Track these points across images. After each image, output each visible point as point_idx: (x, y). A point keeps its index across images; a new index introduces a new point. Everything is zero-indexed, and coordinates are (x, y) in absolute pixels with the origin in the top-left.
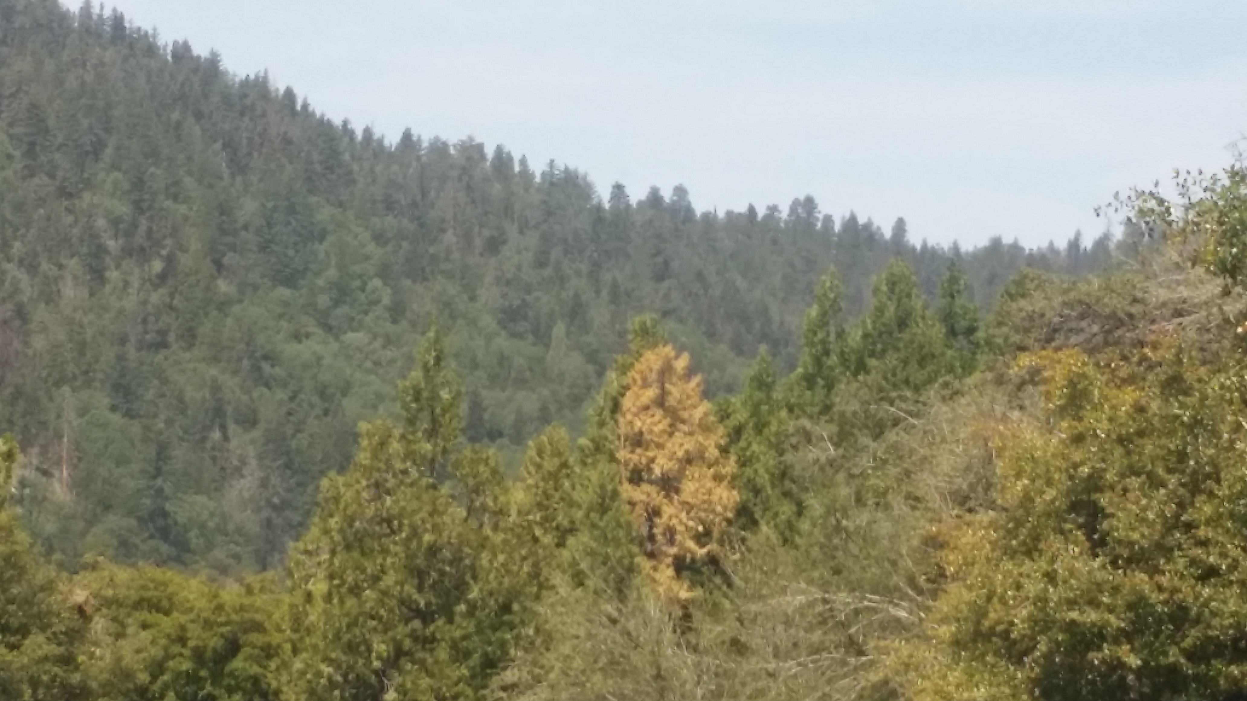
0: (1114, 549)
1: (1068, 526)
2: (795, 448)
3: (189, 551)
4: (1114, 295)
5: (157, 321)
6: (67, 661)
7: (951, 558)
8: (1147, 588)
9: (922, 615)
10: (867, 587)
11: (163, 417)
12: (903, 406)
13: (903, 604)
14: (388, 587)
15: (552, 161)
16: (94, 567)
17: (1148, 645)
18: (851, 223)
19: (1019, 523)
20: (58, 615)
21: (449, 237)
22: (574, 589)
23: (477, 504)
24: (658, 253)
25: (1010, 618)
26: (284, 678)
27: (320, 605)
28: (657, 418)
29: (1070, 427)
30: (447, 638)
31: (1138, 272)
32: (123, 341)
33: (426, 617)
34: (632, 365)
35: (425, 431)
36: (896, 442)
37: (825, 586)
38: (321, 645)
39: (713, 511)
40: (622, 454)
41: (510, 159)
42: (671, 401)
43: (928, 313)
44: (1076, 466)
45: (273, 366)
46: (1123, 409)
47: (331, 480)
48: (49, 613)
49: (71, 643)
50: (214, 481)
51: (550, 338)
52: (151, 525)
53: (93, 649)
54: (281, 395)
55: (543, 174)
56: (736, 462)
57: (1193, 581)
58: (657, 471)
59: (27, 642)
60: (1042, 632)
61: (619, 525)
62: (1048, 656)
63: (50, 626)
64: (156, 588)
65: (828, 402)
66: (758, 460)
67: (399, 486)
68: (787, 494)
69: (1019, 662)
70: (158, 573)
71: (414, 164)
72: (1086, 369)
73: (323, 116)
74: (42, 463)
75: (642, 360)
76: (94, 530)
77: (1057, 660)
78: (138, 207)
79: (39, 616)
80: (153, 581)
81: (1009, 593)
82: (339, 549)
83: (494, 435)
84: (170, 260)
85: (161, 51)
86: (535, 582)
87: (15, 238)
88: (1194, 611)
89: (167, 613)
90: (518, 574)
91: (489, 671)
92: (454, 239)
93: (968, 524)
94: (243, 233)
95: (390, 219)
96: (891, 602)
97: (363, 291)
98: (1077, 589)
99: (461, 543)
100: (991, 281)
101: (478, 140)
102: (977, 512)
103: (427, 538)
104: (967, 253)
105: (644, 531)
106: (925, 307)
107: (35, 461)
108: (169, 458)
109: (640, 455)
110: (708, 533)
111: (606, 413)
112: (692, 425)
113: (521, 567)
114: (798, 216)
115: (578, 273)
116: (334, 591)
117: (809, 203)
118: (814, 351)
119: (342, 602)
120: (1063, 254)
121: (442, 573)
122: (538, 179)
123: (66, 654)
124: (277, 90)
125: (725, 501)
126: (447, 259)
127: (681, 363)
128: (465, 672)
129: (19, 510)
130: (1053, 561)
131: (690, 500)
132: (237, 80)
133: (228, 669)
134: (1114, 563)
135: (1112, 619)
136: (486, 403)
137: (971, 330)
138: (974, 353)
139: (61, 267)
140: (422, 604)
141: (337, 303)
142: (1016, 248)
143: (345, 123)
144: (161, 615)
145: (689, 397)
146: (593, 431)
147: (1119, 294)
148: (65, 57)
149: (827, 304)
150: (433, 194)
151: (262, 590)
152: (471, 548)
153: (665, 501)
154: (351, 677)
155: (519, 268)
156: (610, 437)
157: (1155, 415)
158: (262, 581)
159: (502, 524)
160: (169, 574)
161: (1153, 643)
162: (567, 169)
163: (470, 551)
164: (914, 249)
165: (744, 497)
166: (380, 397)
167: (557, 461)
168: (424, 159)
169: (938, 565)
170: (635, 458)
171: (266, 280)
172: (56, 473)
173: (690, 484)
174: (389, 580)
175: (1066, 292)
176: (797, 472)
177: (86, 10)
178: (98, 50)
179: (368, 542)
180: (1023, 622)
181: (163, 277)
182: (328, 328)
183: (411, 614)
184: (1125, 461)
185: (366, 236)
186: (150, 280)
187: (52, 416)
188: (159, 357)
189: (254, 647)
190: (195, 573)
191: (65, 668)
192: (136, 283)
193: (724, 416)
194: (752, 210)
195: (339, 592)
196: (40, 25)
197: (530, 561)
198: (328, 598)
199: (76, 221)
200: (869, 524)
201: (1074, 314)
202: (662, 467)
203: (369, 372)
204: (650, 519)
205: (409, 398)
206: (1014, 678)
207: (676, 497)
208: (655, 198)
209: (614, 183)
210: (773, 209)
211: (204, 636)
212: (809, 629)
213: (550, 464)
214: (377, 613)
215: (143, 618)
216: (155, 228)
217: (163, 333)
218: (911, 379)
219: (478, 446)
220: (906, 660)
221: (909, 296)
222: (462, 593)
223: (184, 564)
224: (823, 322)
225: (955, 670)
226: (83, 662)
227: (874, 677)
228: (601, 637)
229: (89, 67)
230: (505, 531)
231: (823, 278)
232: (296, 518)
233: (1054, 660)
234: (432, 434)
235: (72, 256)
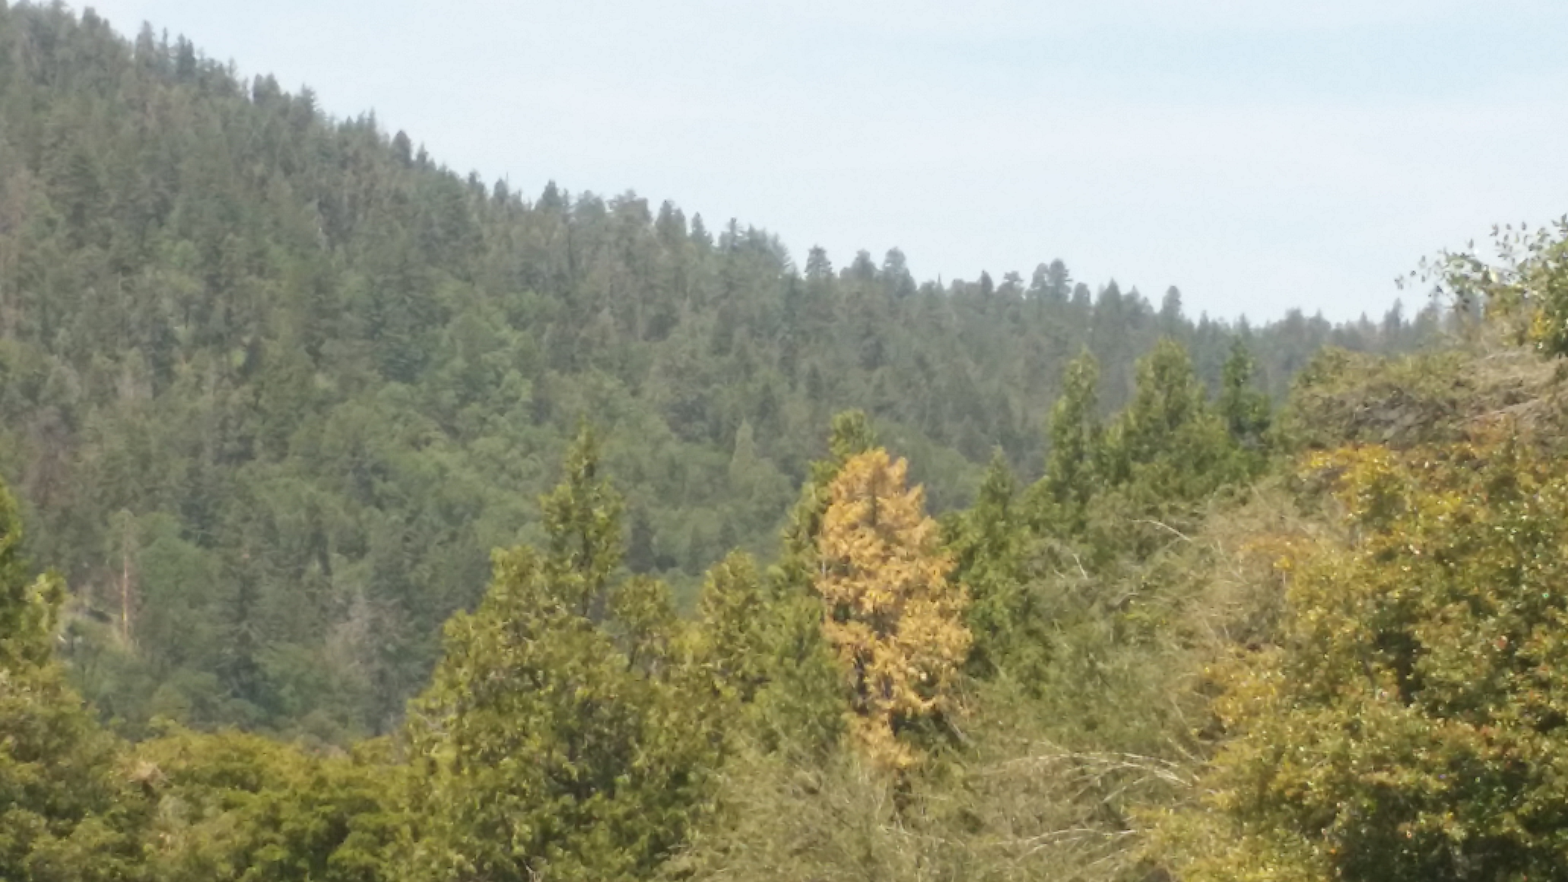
0: (1433, 692)
1: (1375, 665)
2: (1040, 574)
3: (281, 712)
4: (1432, 377)
5: (238, 427)
6: (131, 850)
7: (1229, 706)
8: (1472, 742)
9: (1197, 778)
10: (1129, 745)
11: (247, 546)
12: (1174, 520)
13: (1172, 764)
14: (532, 753)
15: (733, 221)
16: (162, 733)
17: (1477, 813)
18: (1111, 293)
19: (1312, 663)
20: (118, 793)
21: (605, 317)
22: (764, 754)
23: (642, 648)
24: (869, 334)
25: (1302, 780)
26: (403, 868)
27: (446, 775)
28: (867, 539)
29: (1375, 542)
30: (607, 814)
31: (1461, 348)
32: (196, 450)
33: (581, 790)
34: (835, 474)
35: (575, 560)
36: (1164, 564)
37: (1076, 743)
38: (449, 825)
39: (940, 655)
40: (823, 586)
41: (680, 218)
42: (885, 518)
43: (1208, 405)
44: (1384, 590)
45: (385, 480)
46: (1441, 518)
47: (458, 621)
48: (107, 790)
49: (135, 826)
50: (314, 624)
51: (733, 442)
52: (234, 680)
53: (162, 835)
54: (395, 516)
55: (723, 237)
56: (968, 594)
57: (1531, 732)
58: (868, 606)
59: (79, 827)
60: (1341, 798)
61: (821, 674)
62: (1352, 826)
63: (106, 807)
64: (240, 759)
65: (1082, 517)
66: (995, 589)
67: (544, 627)
68: (1032, 633)
69: (1316, 835)
70: (244, 741)
71: (560, 225)
72: (1394, 469)
73: (444, 167)
74: (96, 605)
75: (848, 466)
76: (163, 687)
77: (1363, 831)
78: (214, 283)
79: (94, 794)
80: (236, 749)
81: (1302, 749)
82: (470, 707)
83: (666, 563)
84: (254, 350)
85: (240, 89)
86: (716, 745)
87: (59, 324)
88: (1534, 769)
89: (255, 790)
90: (694, 735)
91: (659, 856)
92: (611, 320)
93: (1251, 664)
94: (347, 315)
95: (531, 294)
96: (1158, 763)
97: (498, 385)
98: (1386, 744)
99: (623, 698)
100: (1288, 365)
101: (640, 195)
102: (1261, 651)
103: (580, 692)
104: (1257, 330)
105: (853, 681)
106: (1203, 398)
107: (87, 603)
108: (257, 597)
109: (846, 586)
110: (932, 681)
111: (803, 534)
112: (911, 547)
113: (698, 727)
114: (1044, 287)
115: (767, 360)
116: (464, 759)
117: (1058, 269)
118: (1063, 453)
119: (474, 772)
120: (1379, 330)
121: (600, 735)
122: (716, 243)
123: (128, 842)
124: (387, 135)
125: (954, 642)
126: (603, 344)
127: (897, 471)
128: (631, 859)
129: (69, 664)
130: (1356, 707)
131: (909, 641)
132: (336, 123)
133: (331, 859)
134: (1433, 711)
135: (1430, 779)
136: (653, 523)
137: (1262, 425)
138: (1265, 454)
139: (117, 359)
140: (575, 773)
141: (465, 400)
142: (1318, 322)
143: (473, 177)
144: (247, 792)
145: (907, 513)
146: (788, 557)
147: (1438, 377)
148: (120, 97)
149: (1079, 395)
150: (584, 263)
151: (374, 758)
152: (635, 704)
153: (879, 643)
154: (487, 866)
155: (693, 354)
156: (808, 564)
157: (1481, 525)
158: (374, 748)
159: (673, 674)
160: (257, 740)
161: (1481, 810)
162: (752, 231)
163: (634, 708)
164: (1190, 325)
165: (978, 637)
166: (520, 518)
167: (741, 595)
168: (573, 219)
169: (1213, 715)
170: (840, 589)
171: (375, 372)
172: (115, 617)
173: (910, 621)
174: (533, 745)
175: (1371, 373)
176: (1044, 605)
177: (146, 37)
178: (160, 88)
179: (506, 698)
180: (1318, 784)
181: (246, 371)
182: (453, 432)
183: (561, 787)
184: (1445, 583)
185: (500, 317)
186: (230, 376)
187: (108, 545)
188: (242, 472)
189: (365, 830)
190: (290, 740)
191: (128, 859)
192: (212, 378)
193: (952, 535)
194: (986, 280)
195: (470, 761)
196: (88, 58)
197: (710, 719)
198: (456, 767)
199: (136, 302)
200: (1132, 665)
201: (1382, 402)
202: (875, 601)
203: (505, 487)
204: (860, 665)
205: (554, 519)
206: (1309, 855)
207: (892, 638)
208: (863, 266)
209: (811, 247)
210: (1013, 277)
211: (302, 817)
212: (1055, 798)
213: (734, 599)
214: (519, 786)
215: (224, 796)
216: (234, 309)
217: (246, 440)
218: (1187, 487)
219: (642, 577)
220: (1175, 833)
221: (1182, 383)
222: (625, 760)
223: (277, 728)
224: (1074, 416)
225: (1236, 846)
226: (151, 851)
227: (1136, 856)
228: (795, 811)
229: (150, 108)
230: (678, 684)
231: (1074, 362)
232: (415, 668)
233: (1359, 833)
234: (583, 562)
235: (132, 345)
